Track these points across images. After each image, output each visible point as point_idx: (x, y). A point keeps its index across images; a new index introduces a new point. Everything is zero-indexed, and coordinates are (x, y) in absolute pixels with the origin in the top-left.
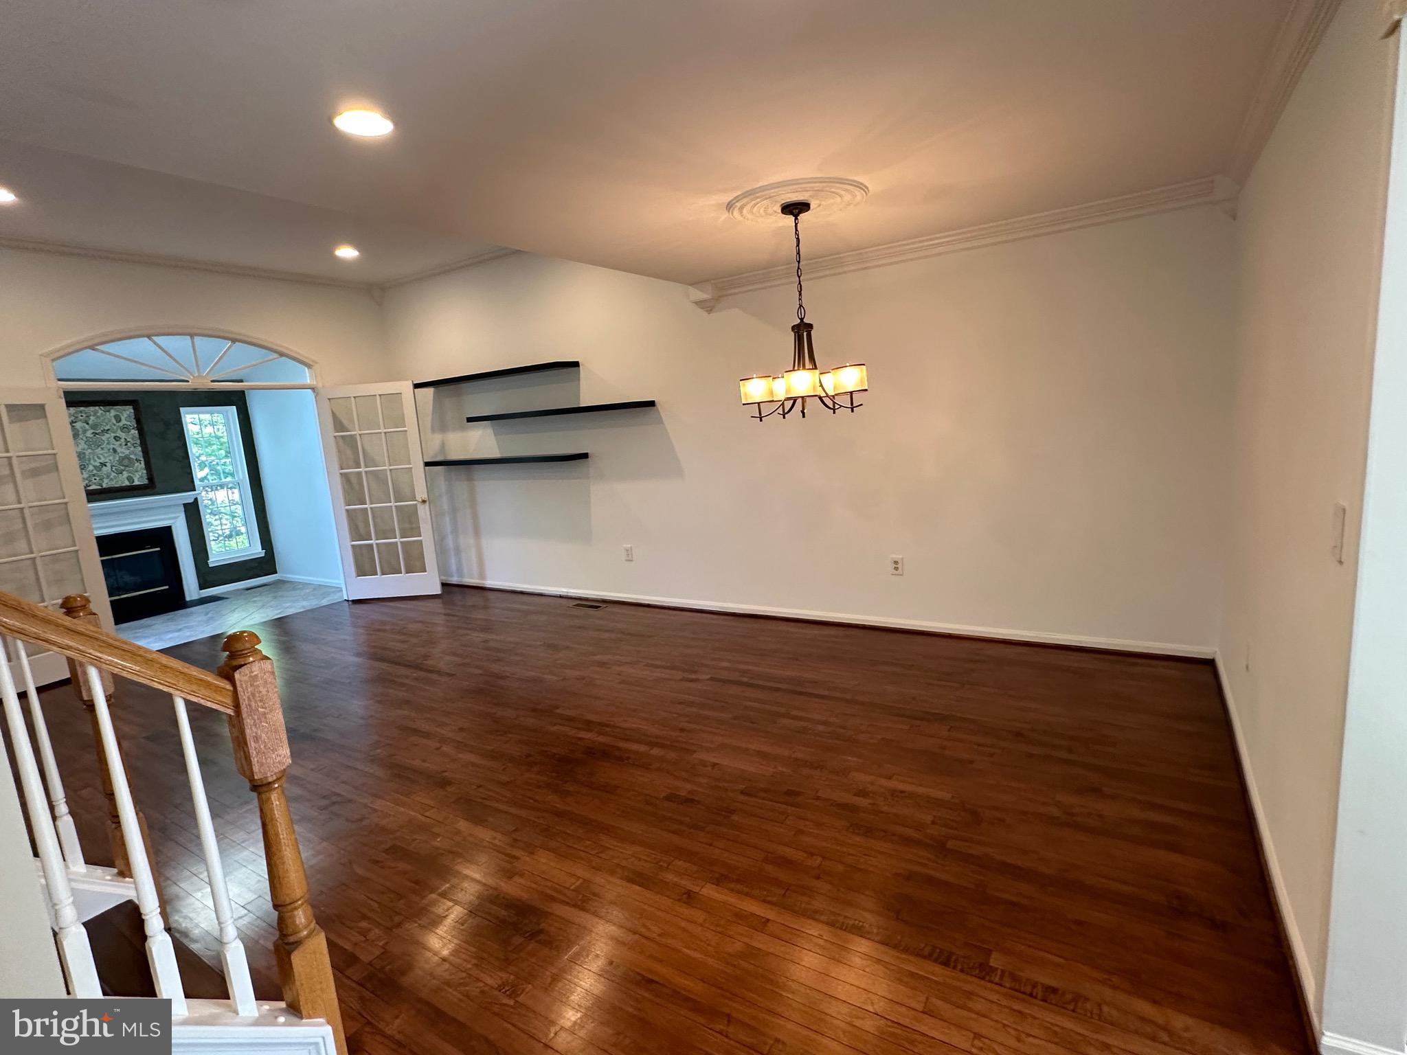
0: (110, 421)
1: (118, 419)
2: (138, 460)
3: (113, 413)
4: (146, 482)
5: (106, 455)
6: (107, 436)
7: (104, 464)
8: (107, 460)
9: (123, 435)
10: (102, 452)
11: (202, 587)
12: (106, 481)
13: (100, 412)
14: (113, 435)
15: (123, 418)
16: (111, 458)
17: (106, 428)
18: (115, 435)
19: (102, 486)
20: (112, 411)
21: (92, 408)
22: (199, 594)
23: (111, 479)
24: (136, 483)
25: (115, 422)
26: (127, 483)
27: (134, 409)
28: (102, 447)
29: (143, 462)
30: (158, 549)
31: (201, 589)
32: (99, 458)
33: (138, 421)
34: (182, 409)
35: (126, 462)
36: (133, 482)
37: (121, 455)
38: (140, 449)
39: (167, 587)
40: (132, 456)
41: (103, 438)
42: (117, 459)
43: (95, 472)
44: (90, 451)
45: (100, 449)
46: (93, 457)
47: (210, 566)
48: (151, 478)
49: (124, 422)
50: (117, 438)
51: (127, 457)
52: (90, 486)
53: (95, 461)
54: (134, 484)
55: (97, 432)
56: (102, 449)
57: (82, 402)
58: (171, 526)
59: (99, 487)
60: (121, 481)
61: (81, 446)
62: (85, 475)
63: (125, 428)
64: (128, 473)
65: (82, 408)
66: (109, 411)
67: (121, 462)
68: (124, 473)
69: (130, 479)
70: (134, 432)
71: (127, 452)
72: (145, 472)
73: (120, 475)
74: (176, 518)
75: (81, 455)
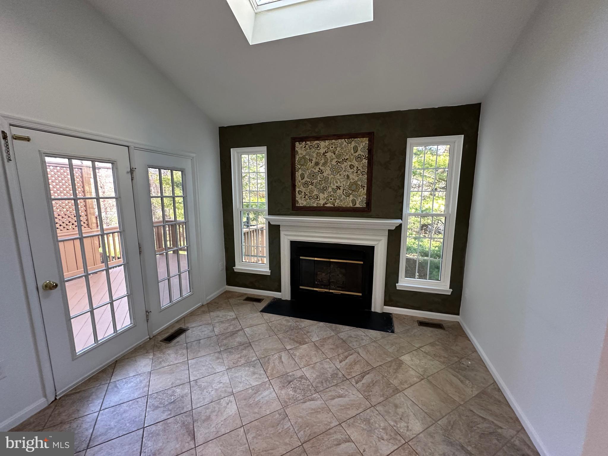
0: (349, 152)
1: (356, 149)
2: (363, 187)
3: (353, 144)
4: (365, 206)
5: (342, 180)
6: (345, 164)
7: (338, 188)
8: (342, 185)
9: (356, 164)
10: (339, 178)
11: (386, 303)
12: (338, 201)
13: (345, 143)
14: (349, 163)
15: (359, 149)
16: (344, 183)
17: (346, 158)
18: (351, 163)
19: (334, 205)
20: (353, 143)
21: (340, 141)
22: (382, 309)
23: (341, 201)
24: (358, 205)
25: (352, 151)
26: (351, 205)
27: (369, 141)
28: (340, 173)
29: (365, 188)
30: (362, 263)
31: (385, 305)
32: (337, 182)
33: (370, 151)
34: (410, 141)
36: (355, 205)
37: (351, 181)
38: (366, 177)
39: (360, 294)
40: (359, 183)
41: (343, 166)
42: (348, 184)
43: (332, 193)
44: (332, 176)
45: (338, 175)
46: (333, 181)
47: (397, 288)
48: (368, 203)
49: (359, 152)
50: (351, 167)
51: (355, 183)
52: (327, 204)
53: (334, 185)
54: (355, 206)
55: (339, 161)
56: (340, 175)
57: (334, 135)
58: (374, 246)
59: (333, 206)
60: (348, 203)
61: (327, 172)
62: (326, 195)
63: (359, 159)
64: (354, 196)
65: (333, 141)
66: (351, 143)
67: (350, 187)
68: (351, 196)
69: (354, 202)
70: (365, 161)
71: (356, 179)
72: (365, 197)
73: (348, 198)
74: (380, 240)
75: (326, 179)
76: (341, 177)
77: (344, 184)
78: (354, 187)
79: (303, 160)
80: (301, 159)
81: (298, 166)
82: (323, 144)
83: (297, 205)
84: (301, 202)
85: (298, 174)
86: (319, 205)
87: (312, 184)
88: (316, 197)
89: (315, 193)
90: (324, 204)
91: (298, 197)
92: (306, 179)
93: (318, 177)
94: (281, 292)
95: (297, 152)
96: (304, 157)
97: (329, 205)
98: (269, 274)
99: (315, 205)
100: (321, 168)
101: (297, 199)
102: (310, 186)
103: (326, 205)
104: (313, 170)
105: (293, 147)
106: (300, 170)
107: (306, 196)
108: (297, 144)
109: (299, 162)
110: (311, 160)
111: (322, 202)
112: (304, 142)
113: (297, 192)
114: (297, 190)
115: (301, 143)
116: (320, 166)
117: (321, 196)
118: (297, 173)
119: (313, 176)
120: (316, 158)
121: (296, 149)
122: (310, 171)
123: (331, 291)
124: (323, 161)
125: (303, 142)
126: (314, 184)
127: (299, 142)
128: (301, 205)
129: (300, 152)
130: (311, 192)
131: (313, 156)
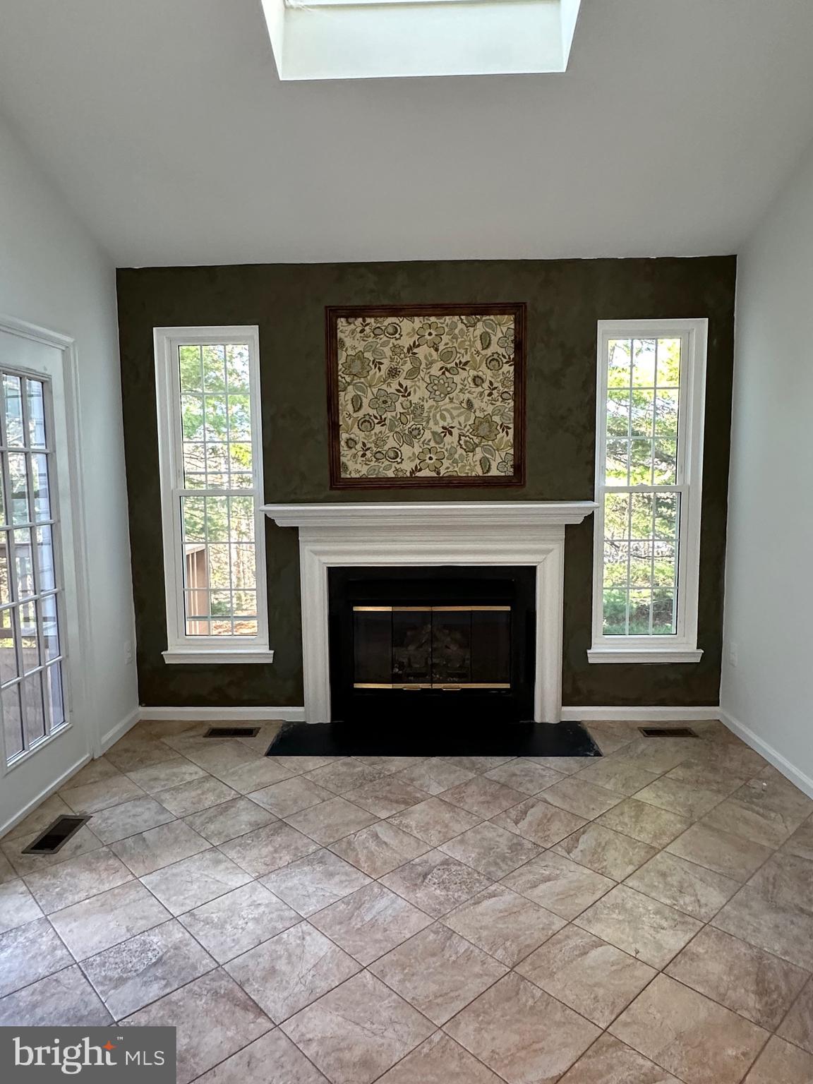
0: (471, 346)
1: (486, 341)
2: (505, 428)
3: (480, 328)
4: (510, 472)
5: (455, 413)
6: (463, 374)
7: (448, 431)
8: (455, 424)
9: (487, 374)
10: (449, 406)
11: (567, 700)
12: (446, 463)
13: (460, 326)
14: (473, 373)
15: (494, 340)
16: (462, 419)
17: (464, 361)
18: (475, 373)
19: (438, 473)
20: (480, 325)
21: (448, 319)
22: (559, 714)
23: (455, 462)
24: (494, 472)
25: (478, 345)
26: (479, 471)
27: (515, 321)
28: (451, 396)
29: (511, 432)
30: (508, 608)
31: (564, 704)
32: (443, 418)
33: (519, 346)
34: (603, 325)
35: (484, 430)
36: (488, 471)
37: (478, 414)
38: (512, 404)
39: (507, 686)
40: (496, 419)
41: (457, 379)
42: (471, 422)
43: (432, 444)
44: (431, 402)
45: (447, 400)
46: (435, 416)
47: (591, 661)
48: (519, 467)
49: (494, 348)
50: (477, 381)
51: (488, 420)
52: (421, 470)
53: (436, 423)
54: (489, 474)
55: (449, 366)
56: (451, 400)
57: (435, 306)
58: (535, 567)
59: (434, 474)
60: (471, 466)
61: (419, 393)
62: (417, 450)
63: (493, 361)
64: (485, 450)
65: (433, 319)
66: (474, 325)
67: (475, 428)
68: (478, 450)
69: (485, 463)
70: (509, 369)
71: (490, 409)
72: (512, 452)
73: (471, 454)
74: (548, 551)
75: (417, 410)
76: (453, 405)
77: (461, 421)
78: (483, 430)
79: (358, 363)
80: (351, 360)
81: (344, 378)
82: (406, 325)
83: (343, 475)
84: (355, 467)
85: (345, 398)
86: (400, 474)
87: (382, 422)
88: (392, 454)
89: (391, 443)
90: (412, 472)
91: (346, 456)
92: (366, 409)
93: (398, 404)
94: (303, 706)
95: (342, 342)
96: (360, 356)
97: (425, 473)
98: (270, 661)
99: (390, 474)
100: (404, 383)
101: (343, 459)
102: (378, 428)
103: (418, 474)
104: (384, 387)
105: (332, 331)
106: (350, 388)
107: (368, 453)
108: (341, 322)
109: (348, 366)
110: (378, 364)
111: (407, 467)
112: (360, 320)
113: (343, 443)
114: (344, 436)
115: (351, 320)
116: (401, 380)
117: (406, 451)
118: (342, 394)
119: (384, 402)
120: (392, 360)
121: (340, 335)
122: (375, 391)
123: (436, 686)
124: (408, 366)
125: (356, 317)
126: (387, 422)
127: (347, 317)
128: (354, 475)
129: (348, 342)
130: (380, 441)
131: (383, 354)
